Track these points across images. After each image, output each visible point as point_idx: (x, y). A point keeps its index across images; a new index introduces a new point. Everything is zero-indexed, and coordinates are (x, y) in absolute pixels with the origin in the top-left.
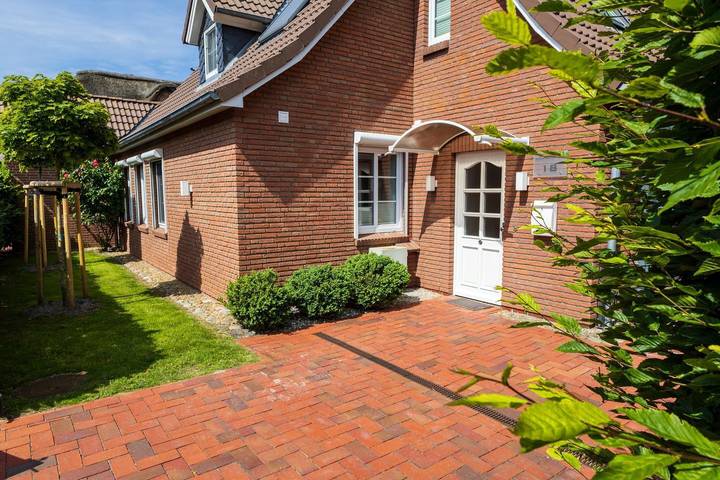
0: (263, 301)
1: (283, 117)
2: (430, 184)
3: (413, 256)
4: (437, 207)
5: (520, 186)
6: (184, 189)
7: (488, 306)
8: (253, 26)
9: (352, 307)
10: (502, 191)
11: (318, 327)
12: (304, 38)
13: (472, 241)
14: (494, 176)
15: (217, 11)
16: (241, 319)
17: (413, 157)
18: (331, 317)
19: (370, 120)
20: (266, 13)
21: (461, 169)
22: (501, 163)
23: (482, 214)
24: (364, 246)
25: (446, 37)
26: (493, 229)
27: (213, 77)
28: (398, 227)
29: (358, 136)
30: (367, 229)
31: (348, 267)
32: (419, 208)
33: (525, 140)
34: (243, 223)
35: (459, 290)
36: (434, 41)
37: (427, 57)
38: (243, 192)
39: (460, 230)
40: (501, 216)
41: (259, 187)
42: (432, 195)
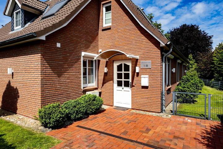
1: (59, 45)
2: (106, 70)
3: (100, 93)
4: (107, 78)
5: (137, 70)
6: (10, 71)
7: (127, 109)
8: (37, 12)
9: (86, 115)
10: (130, 72)
11: (76, 124)
12: (67, 18)
13: (120, 88)
14: (127, 68)
15: (23, 5)
17: (99, 61)
18: (80, 119)
19: (86, 48)
20: (42, 9)
21: (115, 65)
22: (130, 64)
23: (123, 80)
24: (85, 92)
25: (110, 24)
26: (127, 84)
27: (18, 29)
28: (93, 85)
29: (83, 54)
30: (85, 85)
31: (81, 99)
32: (101, 78)
33: (138, 57)
34: (43, 85)
35: (115, 104)
36: (105, 25)
37: (103, 30)
38: (43, 72)
39: (115, 85)
40: (130, 80)
41: (49, 71)
42: (106, 74)
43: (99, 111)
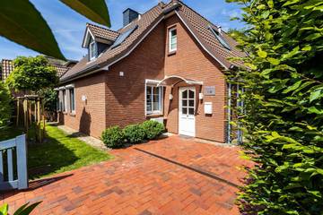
0: (115, 137)
1: (122, 74)
2: (171, 97)
3: (165, 121)
4: (173, 105)
5: (200, 98)
6: (84, 98)
7: (191, 137)
8: (109, 43)
9: (146, 139)
10: (195, 99)
11: (134, 146)
13: (185, 116)
14: (192, 94)
15: (96, 37)
16: (107, 144)
17: (165, 88)
18: (139, 143)
19: (154, 76)
20: (113, 39)
21: (181, 92)
22: (194, 90)
23: (188, 107)
24: (148, 118)
25: (175, 49)
26: (191, 112)
27: (93, 59)
28: (159, 112)
29: (147, 81)
30: (149, 112)
31: (144, 125)
32: (167, 105)
33: (202, 83)
34: (107, 110)
35: (180, 132)
36: (171, 51)
37: (169, 56)
38: (107, 99)
39: (181, 113)
40: (194, 107)
41: (113, 98)
42: (171, 101)
43: (159, 137)
